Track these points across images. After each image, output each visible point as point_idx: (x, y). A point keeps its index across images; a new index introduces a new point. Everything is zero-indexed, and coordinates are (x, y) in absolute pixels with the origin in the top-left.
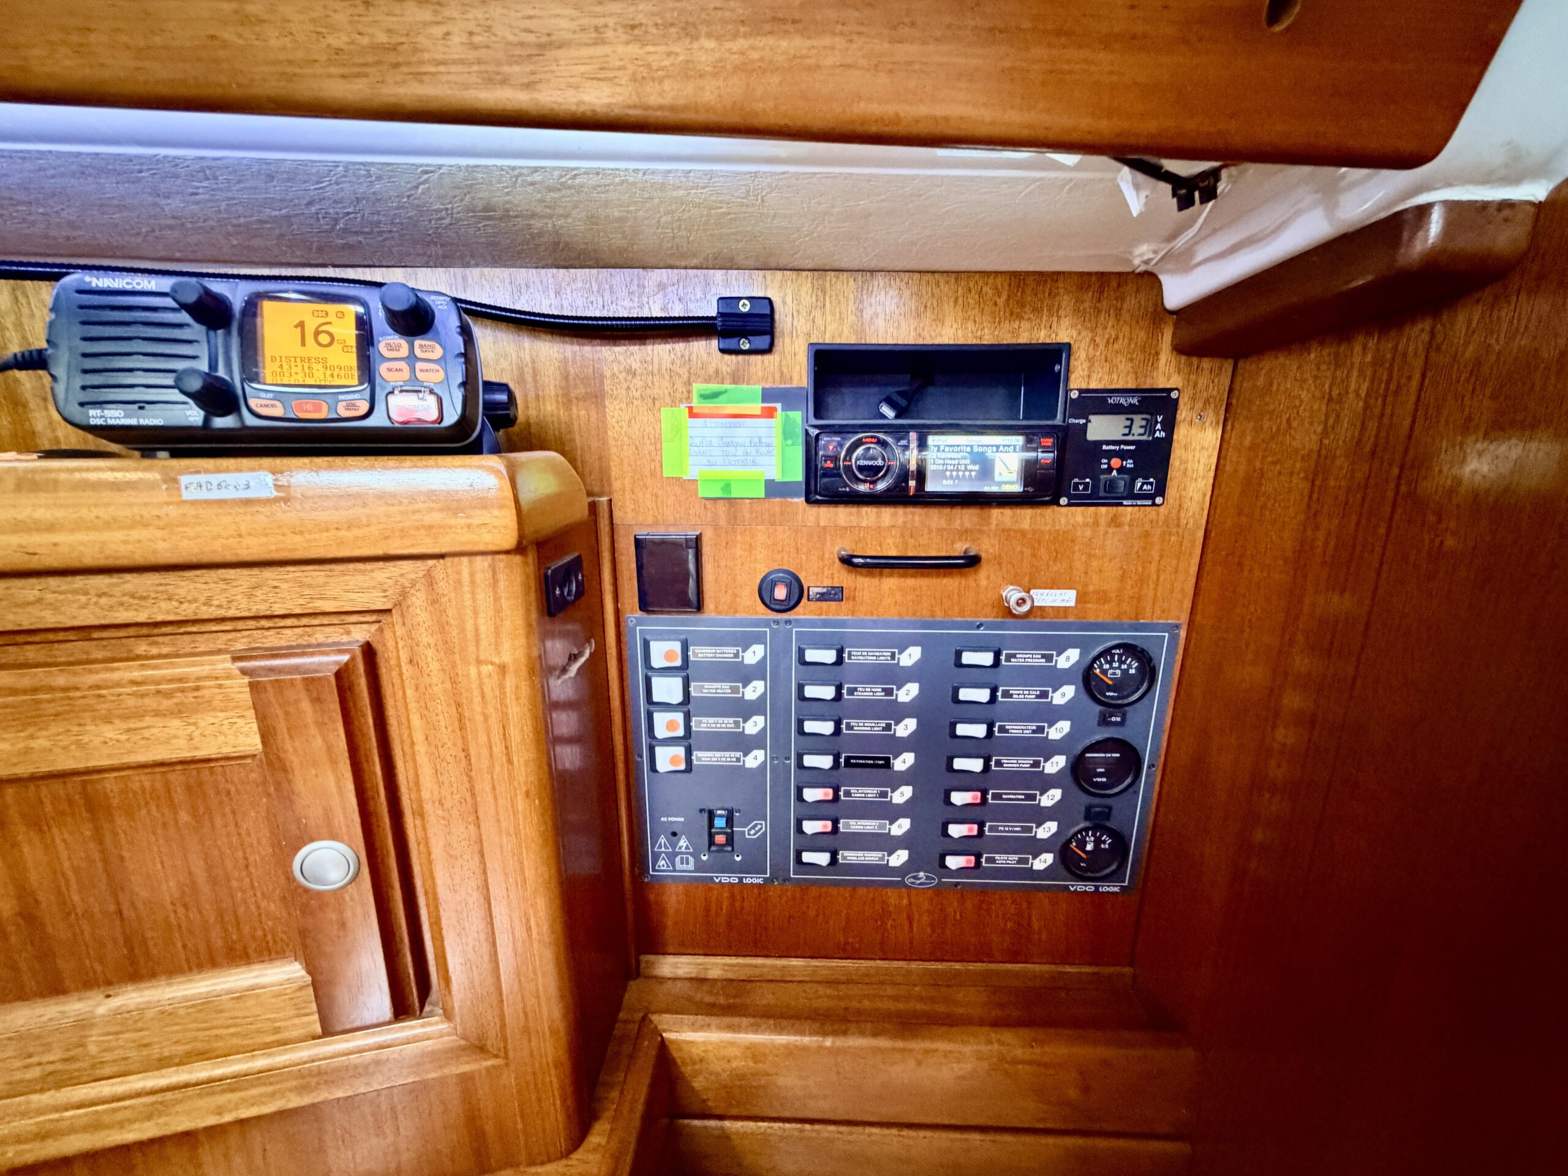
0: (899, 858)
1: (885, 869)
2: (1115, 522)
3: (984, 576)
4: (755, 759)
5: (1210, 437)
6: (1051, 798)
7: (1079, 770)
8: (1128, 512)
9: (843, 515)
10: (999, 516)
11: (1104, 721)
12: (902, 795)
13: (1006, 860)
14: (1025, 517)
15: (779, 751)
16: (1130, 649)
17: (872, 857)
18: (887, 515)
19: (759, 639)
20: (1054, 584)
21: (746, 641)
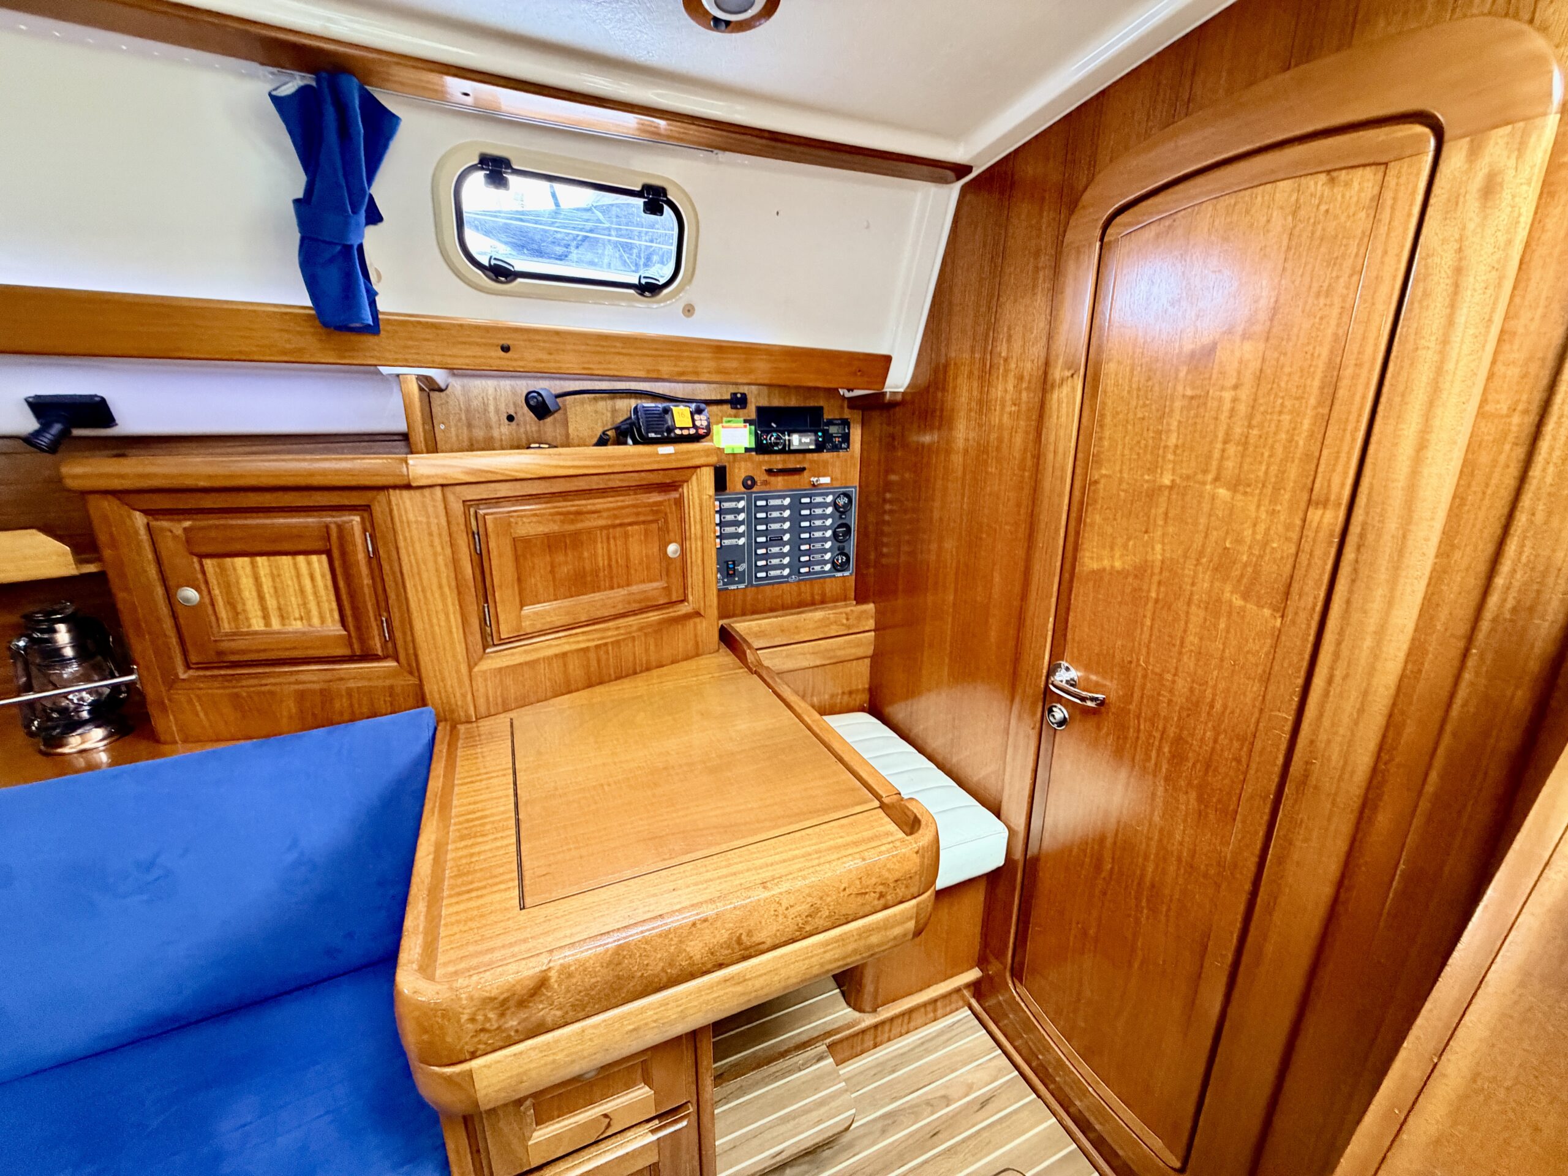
0: (786, 572)
1: (782, 577)
2: (838, 457)
3: (806, 473)
4: (742, 541)
5: (859, 431)
6: (828, 545)
7: (835, 534)
8: (841, 453)
9: (766, 457)
10: (809, 456)
11: (841, 518)
12: (786, 549)
13: (817, 568)
14: (815, 456)
15: (749, 538)
16: (846, 495)
17: (777, 573)
18: (778, 457)
19: (742, 499)
20: (824, 476)
21: (738, 500)
